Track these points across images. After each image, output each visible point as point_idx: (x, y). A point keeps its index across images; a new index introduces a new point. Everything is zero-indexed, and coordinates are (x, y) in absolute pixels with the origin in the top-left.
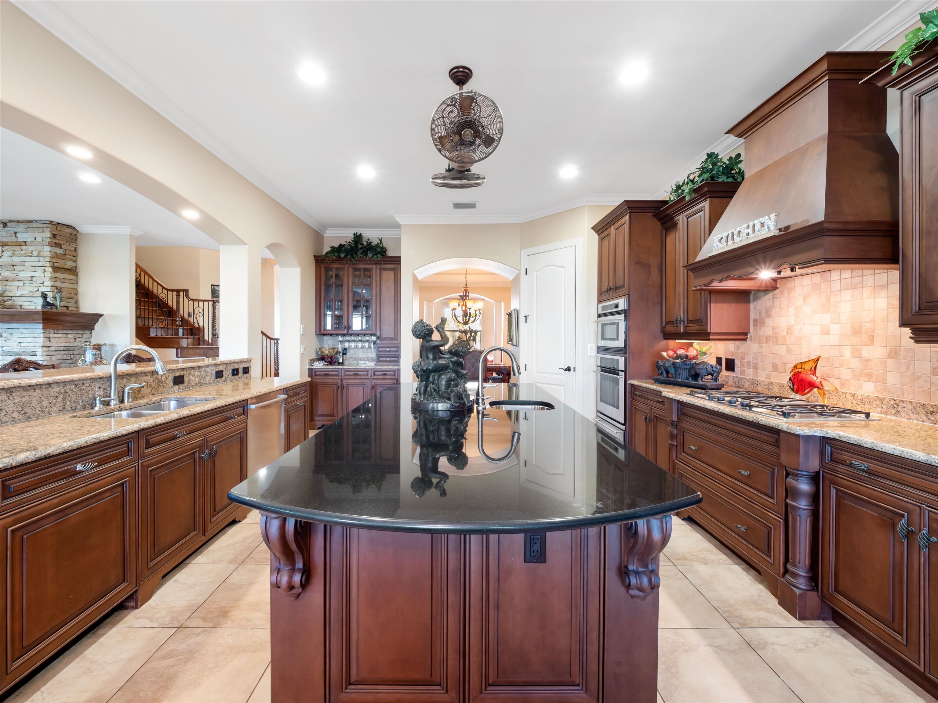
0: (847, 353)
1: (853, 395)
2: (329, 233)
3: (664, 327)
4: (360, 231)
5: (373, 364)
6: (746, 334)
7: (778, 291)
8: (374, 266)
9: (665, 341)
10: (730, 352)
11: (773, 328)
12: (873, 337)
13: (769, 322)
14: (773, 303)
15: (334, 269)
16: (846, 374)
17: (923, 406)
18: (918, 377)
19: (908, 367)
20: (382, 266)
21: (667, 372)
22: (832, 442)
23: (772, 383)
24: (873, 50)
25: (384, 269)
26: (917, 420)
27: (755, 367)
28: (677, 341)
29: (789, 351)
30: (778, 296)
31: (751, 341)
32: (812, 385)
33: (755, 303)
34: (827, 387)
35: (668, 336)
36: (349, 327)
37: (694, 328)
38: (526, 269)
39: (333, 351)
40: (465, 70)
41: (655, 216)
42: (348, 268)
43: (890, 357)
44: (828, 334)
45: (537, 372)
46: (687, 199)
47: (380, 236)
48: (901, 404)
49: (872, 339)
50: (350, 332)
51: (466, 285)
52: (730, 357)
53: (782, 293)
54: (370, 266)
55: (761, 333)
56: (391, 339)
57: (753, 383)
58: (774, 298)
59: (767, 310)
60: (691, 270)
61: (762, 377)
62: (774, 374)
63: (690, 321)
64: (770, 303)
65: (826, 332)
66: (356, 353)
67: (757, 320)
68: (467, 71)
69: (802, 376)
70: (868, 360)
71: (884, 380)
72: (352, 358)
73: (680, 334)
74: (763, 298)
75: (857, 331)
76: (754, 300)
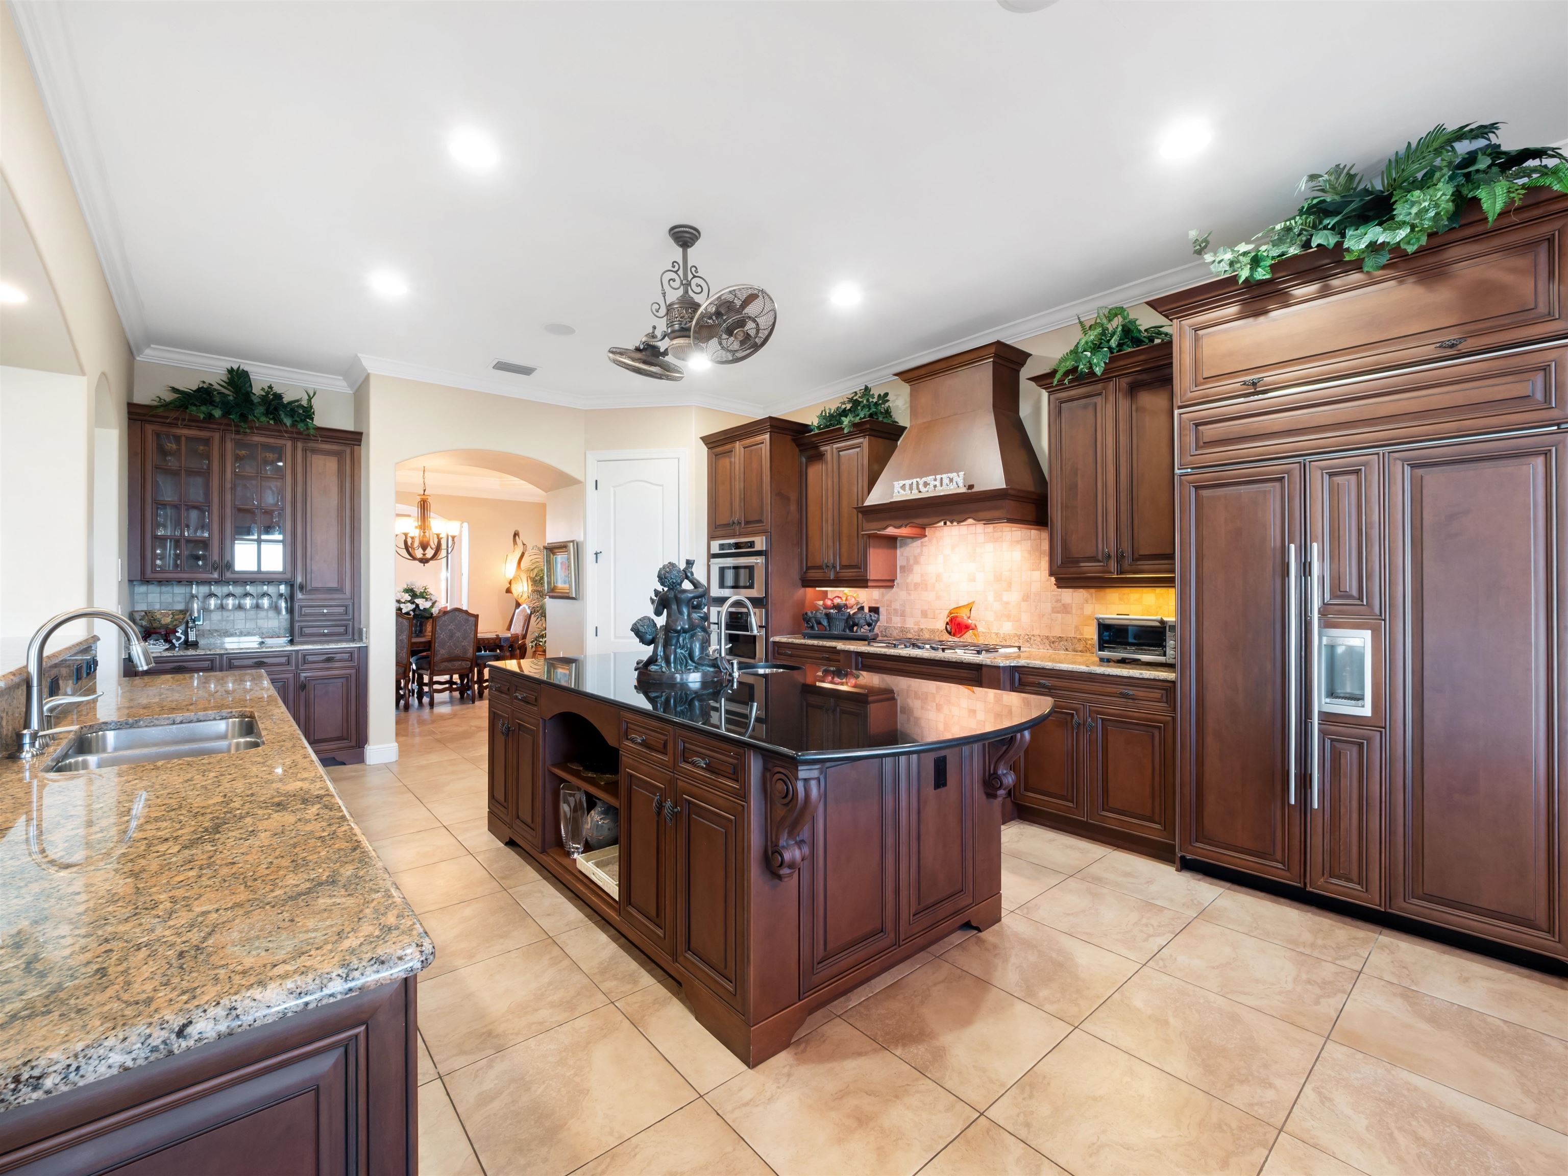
0: (991, 598)
1: (997, 634)
2: (150, 355)
3: (805, 573)
4: (247, 365)
5: (283, 640)
6: (893, 581)
7: (926, 539)
8: (289, 444)
9: (803, 589)
10: (875, 600)
11: (922, 575)
12: (1011, 583)
13: (917, 569)
14: (922, 551)
15: (183, 438)
16: (990, 616)
17: (1047, 637)
18: (1043, 615)
19: (1036, 607)
20: (310, 445)
21: (819, 623)
22: (1020, 669)
23: (922, 629)
24: (1008, 343)
25: (314, 451)
26: (1044, 649)
27: (903, 615)
28: (817, 589)
29: (938, 598)
30: (927, 544)
31: (898, 587)
32: (967, 627)
33: (902, 549)
34: (980, 629)
35: (807, 583)
36: (229, 566)
37: (848, 574)
38: (596, 481)
39: (182, 616)
40: (692, 231)
41: (794, 440)
42: (223, 440)
43: (1024, 600)
44: (975, 581)
45: (616, 637)
46: (846, 431)
47: (311, 387)
48: (1032, 637)
49: (1010, 585)
50: (228, 575)
51: (425, 490)
52: (874, 605)
53: (930, 541)
54: (280, 442)
55: (909, 580)
56: (330, 590)
57: (902, 631)
58: (922, 545)
59: (915, 556)
60: (861, 512)
61: (910, 624)
62: (923, 620)
63: (843, 567)
64: (918, 551)
65: (972, 579)
66: (227, 621)
67: (904, 566)
68: (694, 232)
69: (959, 620)
70: (1007, 603)
71: (1019, 620)
72: (216, 631)
73: (830, 580)
74: (911, 545)
75: (998, 578)
76: (901, 547)
